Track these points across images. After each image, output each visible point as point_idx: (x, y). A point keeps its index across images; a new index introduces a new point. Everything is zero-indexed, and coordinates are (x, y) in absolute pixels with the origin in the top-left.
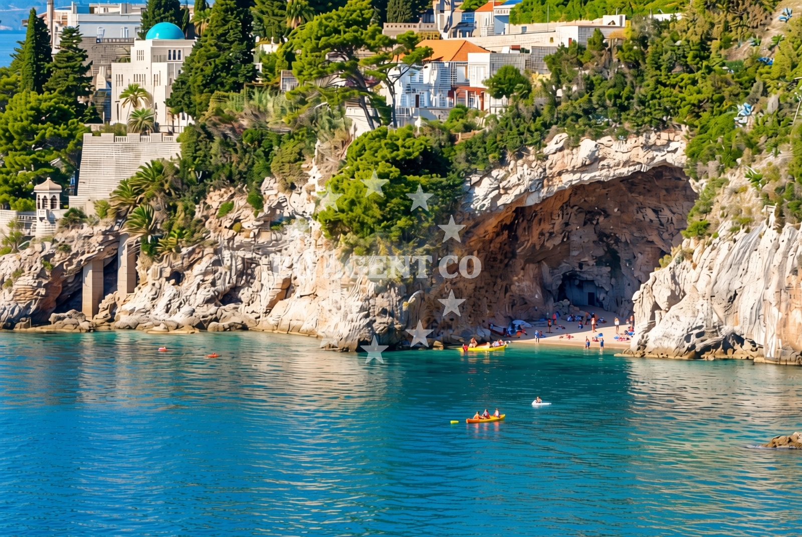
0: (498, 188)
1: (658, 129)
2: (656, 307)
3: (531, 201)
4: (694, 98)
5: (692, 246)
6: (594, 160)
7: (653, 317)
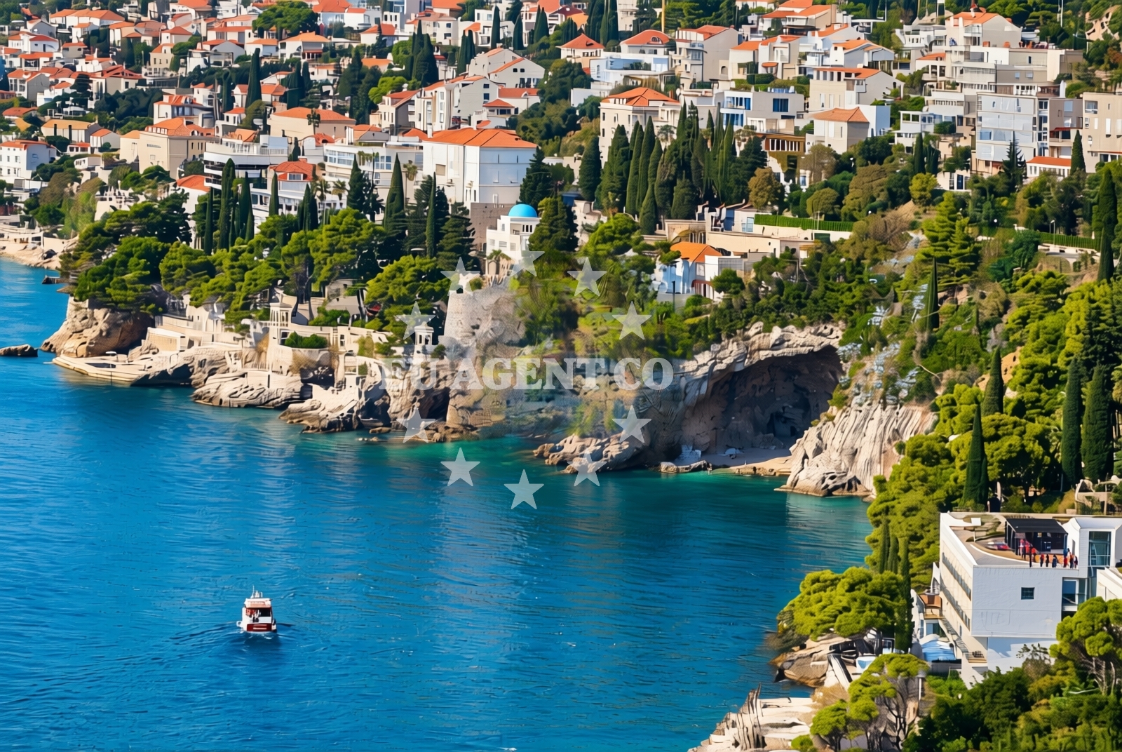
0: (715, 358)
1: (824, 322)
2: (806, 457)
3: (739, 368)
4: (849, 302)
5: (834, 413)
6: (780, 343)
7: (803, 463)
